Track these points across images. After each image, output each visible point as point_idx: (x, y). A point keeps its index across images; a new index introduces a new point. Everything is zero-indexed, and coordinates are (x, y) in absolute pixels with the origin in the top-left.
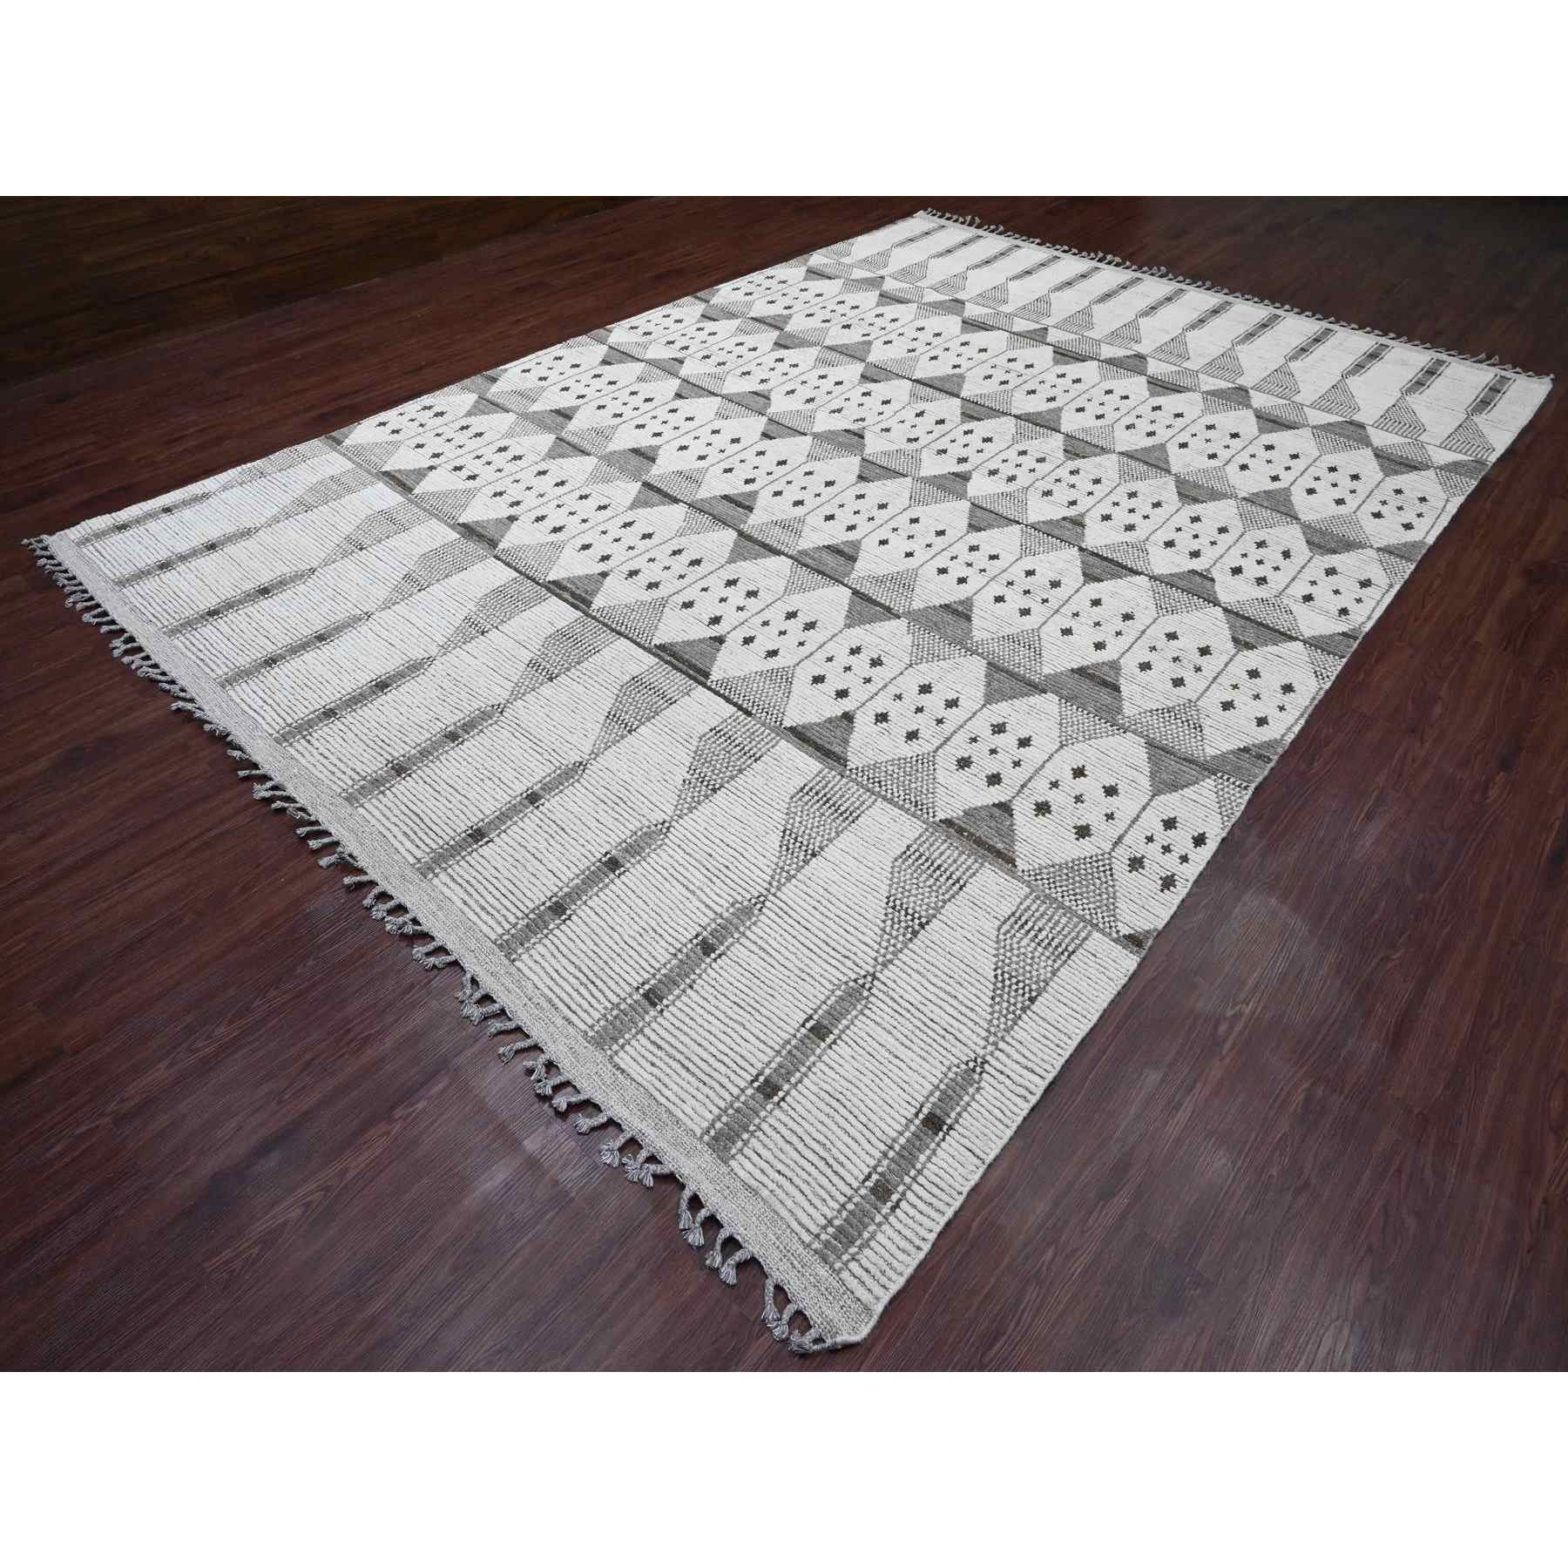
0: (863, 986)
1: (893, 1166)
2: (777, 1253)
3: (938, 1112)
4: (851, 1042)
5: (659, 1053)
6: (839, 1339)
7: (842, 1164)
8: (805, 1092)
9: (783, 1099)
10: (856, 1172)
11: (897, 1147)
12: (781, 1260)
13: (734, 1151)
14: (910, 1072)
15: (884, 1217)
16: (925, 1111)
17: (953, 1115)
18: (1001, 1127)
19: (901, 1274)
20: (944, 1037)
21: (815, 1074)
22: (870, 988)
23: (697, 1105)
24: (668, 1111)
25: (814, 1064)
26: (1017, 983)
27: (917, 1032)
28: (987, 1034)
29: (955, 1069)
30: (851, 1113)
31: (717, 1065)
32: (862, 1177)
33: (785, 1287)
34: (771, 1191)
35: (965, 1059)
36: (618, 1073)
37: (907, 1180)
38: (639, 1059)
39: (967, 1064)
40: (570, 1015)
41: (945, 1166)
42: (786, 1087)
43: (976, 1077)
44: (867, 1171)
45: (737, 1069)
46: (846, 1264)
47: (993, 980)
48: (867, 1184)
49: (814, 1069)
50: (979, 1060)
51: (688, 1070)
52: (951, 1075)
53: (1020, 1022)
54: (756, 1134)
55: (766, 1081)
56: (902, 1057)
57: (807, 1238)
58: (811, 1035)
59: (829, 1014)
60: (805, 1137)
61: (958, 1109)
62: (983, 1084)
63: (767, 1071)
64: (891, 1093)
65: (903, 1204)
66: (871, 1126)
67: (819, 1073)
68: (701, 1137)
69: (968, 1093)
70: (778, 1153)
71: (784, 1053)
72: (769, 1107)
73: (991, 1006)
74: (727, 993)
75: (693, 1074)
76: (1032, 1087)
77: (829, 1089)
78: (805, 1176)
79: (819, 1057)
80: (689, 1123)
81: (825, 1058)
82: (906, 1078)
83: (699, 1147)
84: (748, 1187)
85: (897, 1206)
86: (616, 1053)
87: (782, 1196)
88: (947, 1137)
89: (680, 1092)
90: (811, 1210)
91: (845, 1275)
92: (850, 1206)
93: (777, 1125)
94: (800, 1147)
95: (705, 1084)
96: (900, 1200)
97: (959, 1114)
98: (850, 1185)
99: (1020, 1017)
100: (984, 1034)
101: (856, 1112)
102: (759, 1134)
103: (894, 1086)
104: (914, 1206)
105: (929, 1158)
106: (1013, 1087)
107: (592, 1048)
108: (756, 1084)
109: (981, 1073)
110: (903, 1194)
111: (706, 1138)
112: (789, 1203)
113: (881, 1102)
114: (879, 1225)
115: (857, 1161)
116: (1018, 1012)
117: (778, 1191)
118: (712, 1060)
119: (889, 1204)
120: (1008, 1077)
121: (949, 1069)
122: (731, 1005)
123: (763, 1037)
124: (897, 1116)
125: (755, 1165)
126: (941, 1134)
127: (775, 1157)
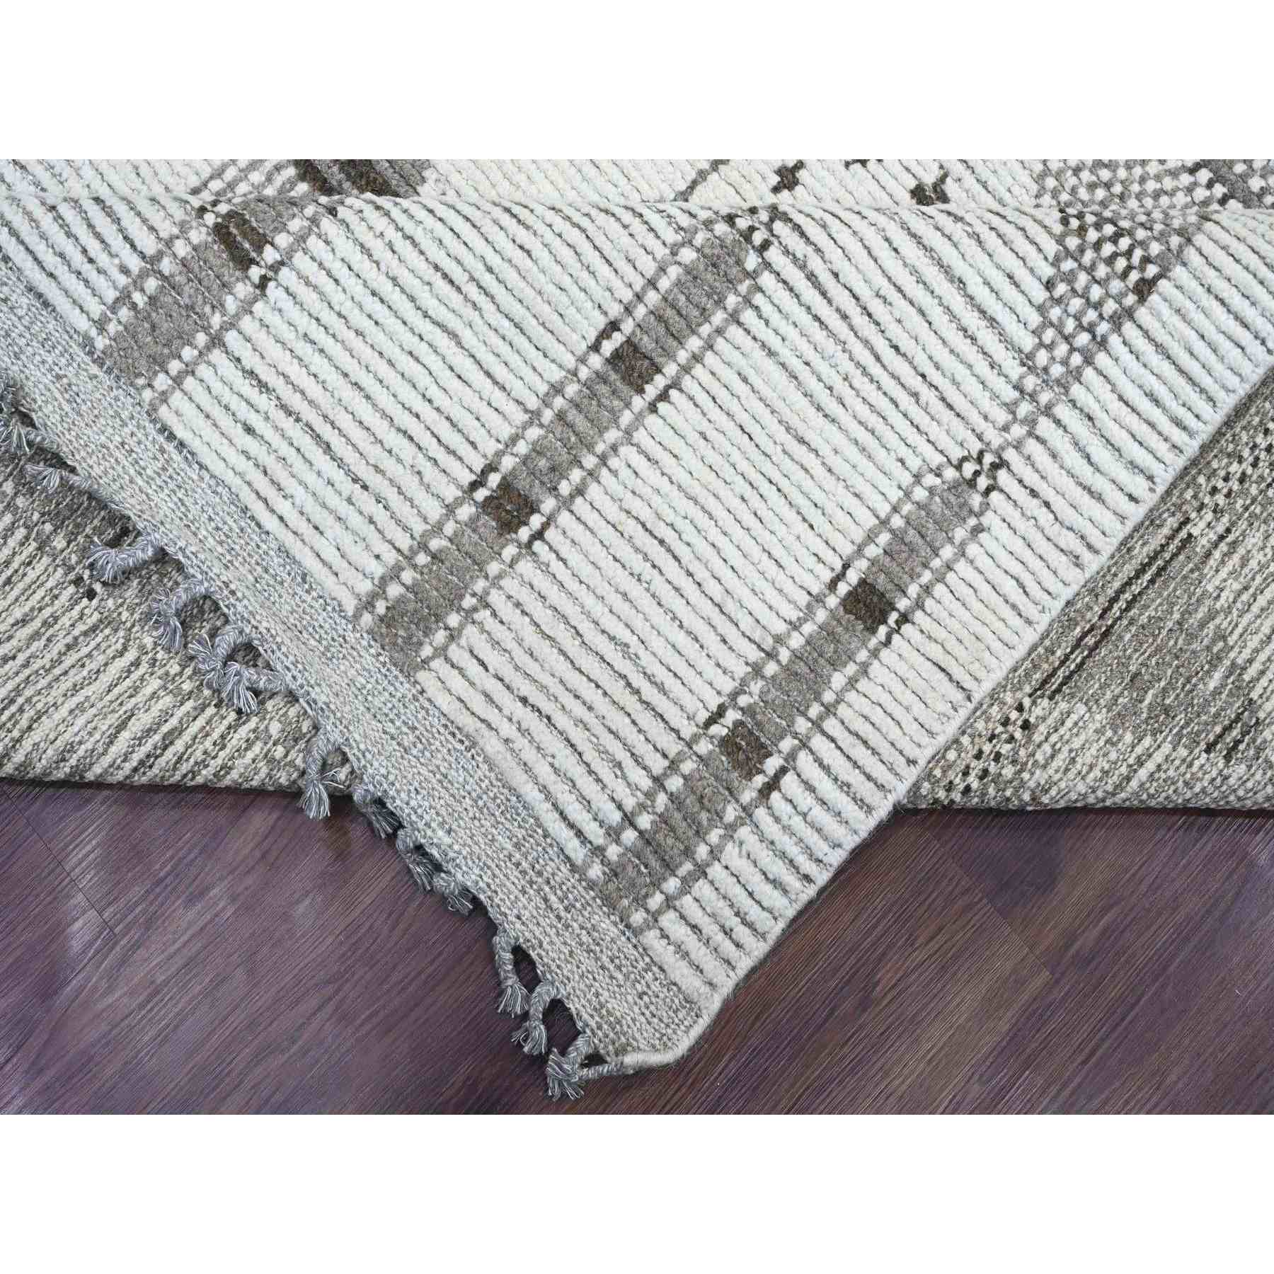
0: (748, 235)
1: (774, 693)
2: (514, 874)
3: (881, 582)
4: (702, 398)
5: (262, 401)
6: (631, 1060)
7: (661, 688)
8: (591, 518)
9: (539, 535)
10: (691, 703)
11: (784, 655)
12: (524, 892)
13: (427, 651)
14: (830, 483)
15: (744, 809)
16: (853, 576)
17: (913, 590)
18: (1016, 622)
19: (763, 936)
20: (916, 395)
21: (615, 473)
22: (765, 245)
23: (347, 540)
24: (283, 550)
25: (614, 448)
26: (1114, 239)
27: (859, 380)
28: (1016, 394)
29: (930, 480)
30: (690, 574)
31: (394, 439)
32: (703, 716)
33: (533, 954)
34: (507, 741)
35: (956, 453)
36: (170, 447)
37: (802, 725)
38: (217, 412)
39: (959, 467)
40: (44, 284)
41: (885, 699)
42: (548, 504)
43: (976, 500)
44: (714, 704)
45: (440, 455)
46: (656, 915)
47: (1058, 229)
48: (715, 730)
49: (614, 462)
50: (988, 459)
51: (328, 448)
52: (920, 494)
53: (1101, 359)
54: (476, 616)
55: (505, 485)
56: (816, 441)
57: (577, 852)
58: (613, 376)
59: (660, 318)
60: (585, 627)
61: (927, 577)
62: (989, 519)
63: (508, 463)
64: (781, 530)
65: (789, 781)
66: (730, 607)
67: (625, 473)
68: (357, 616)
69: (950, 540)
70: (522, 658)
71: (548, 415)
72: (510, 551)
73: (1041, 309)
74: (419, 234)
75: (340, 462)
76: (1094, 537)
77: (646, 514)
78: (579, 710)
79: (628, 433)
80: (329, 582)
81: (640, 436)
82: (818, 496)
83: (351, 637)
84: (455, 730)
85: (773, 785)
86: (164, 397)
87: (529, 755)
88: (896, 637)
89: (311, 507)
90: (588, 787)
91: (651, 937)
92: (675, 783)
93: (524, 596)
94: (572, 646)
95: (365, 487)
96: (783, 771)
97: (927, 589)
98: (677, 732)
99: (1103, 343)
100: (1010, 394)
101: (701, 574)
102: (483, 615)
103: (791, 515)
104: (811, 788)
105: (852, 683)
106: (1054, 530)
107: (108, 381)
108: (481, 494)
109: (988, 491)
110: (792, 757)
111: (367, 619)
112: (543, 771)
113: (756, 553)
114: (731, 828)
115: (696, 683)
116: (1103, 328)
117: (521, 743)
118: (380, 427)
119: (759, 780)
120: (1047, 504)
121: (918, 478)
122: (429, 274)
123: (500, 372)
124: (789, 587)
125: (472, 684)
126: (882, 630)
127: (517, 668)
